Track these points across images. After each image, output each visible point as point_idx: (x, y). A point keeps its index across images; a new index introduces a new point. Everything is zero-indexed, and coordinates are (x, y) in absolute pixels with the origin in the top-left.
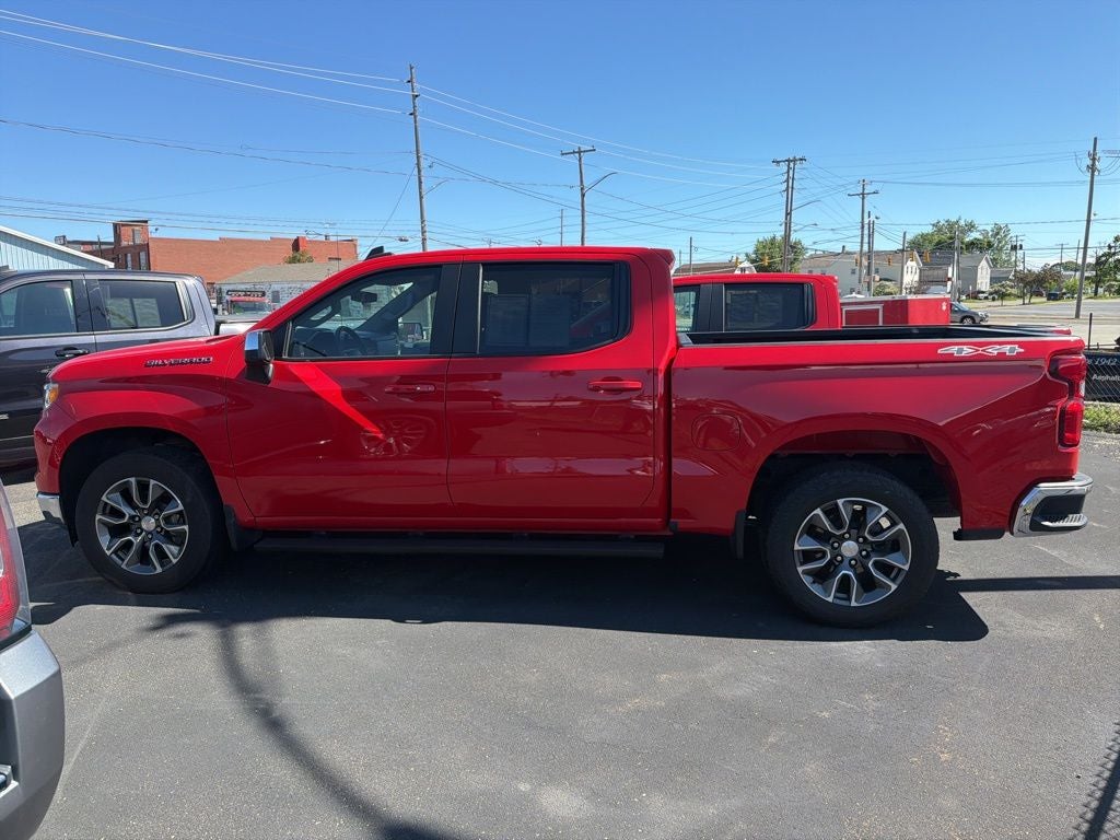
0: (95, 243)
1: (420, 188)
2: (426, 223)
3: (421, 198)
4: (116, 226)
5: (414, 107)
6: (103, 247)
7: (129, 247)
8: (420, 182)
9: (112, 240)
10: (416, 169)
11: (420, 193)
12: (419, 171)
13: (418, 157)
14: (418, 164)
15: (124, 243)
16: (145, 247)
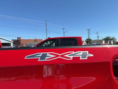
16: (20, 40)
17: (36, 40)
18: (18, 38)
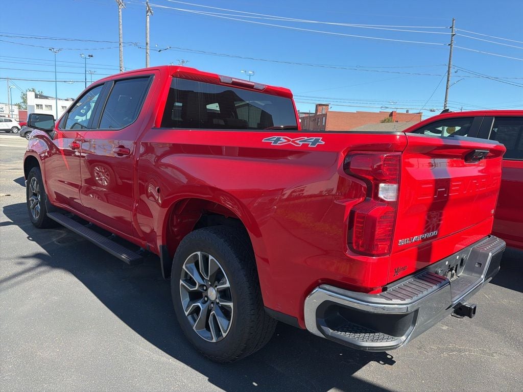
0: (308, 113)
1: (447, 83)
2: (448, 102)
3: (447, 89)
4: (317, 106)
5: (452, 41)
6: (311, 115)
7: (320, 115)
8: (448, 81)
9: (314, 112)
10: (447, 74)
11: (447, 86)
12: (449, 74)
13: (449, 67)
14: (449, 71)
15: (318, 113)
16: (325, 115)
17: (391, 114)
18: (318, 106)
